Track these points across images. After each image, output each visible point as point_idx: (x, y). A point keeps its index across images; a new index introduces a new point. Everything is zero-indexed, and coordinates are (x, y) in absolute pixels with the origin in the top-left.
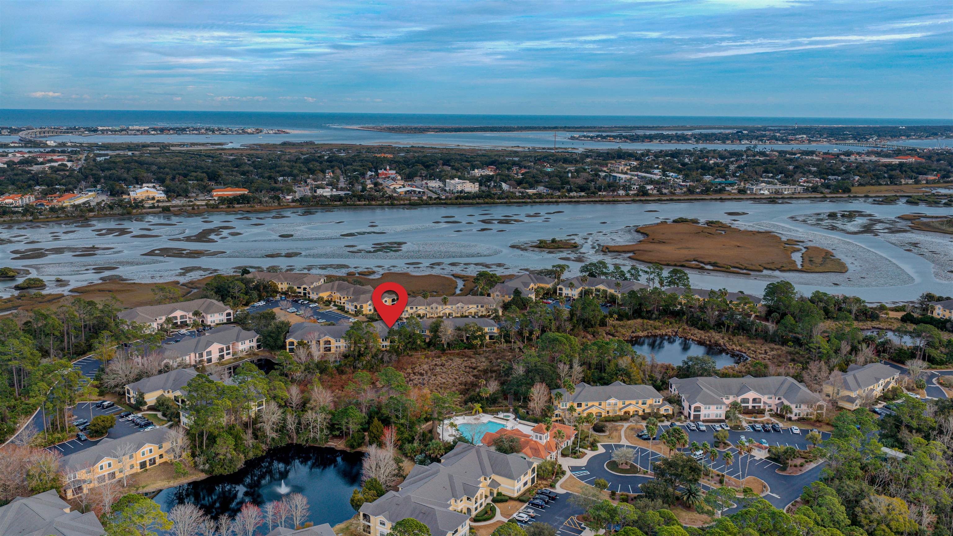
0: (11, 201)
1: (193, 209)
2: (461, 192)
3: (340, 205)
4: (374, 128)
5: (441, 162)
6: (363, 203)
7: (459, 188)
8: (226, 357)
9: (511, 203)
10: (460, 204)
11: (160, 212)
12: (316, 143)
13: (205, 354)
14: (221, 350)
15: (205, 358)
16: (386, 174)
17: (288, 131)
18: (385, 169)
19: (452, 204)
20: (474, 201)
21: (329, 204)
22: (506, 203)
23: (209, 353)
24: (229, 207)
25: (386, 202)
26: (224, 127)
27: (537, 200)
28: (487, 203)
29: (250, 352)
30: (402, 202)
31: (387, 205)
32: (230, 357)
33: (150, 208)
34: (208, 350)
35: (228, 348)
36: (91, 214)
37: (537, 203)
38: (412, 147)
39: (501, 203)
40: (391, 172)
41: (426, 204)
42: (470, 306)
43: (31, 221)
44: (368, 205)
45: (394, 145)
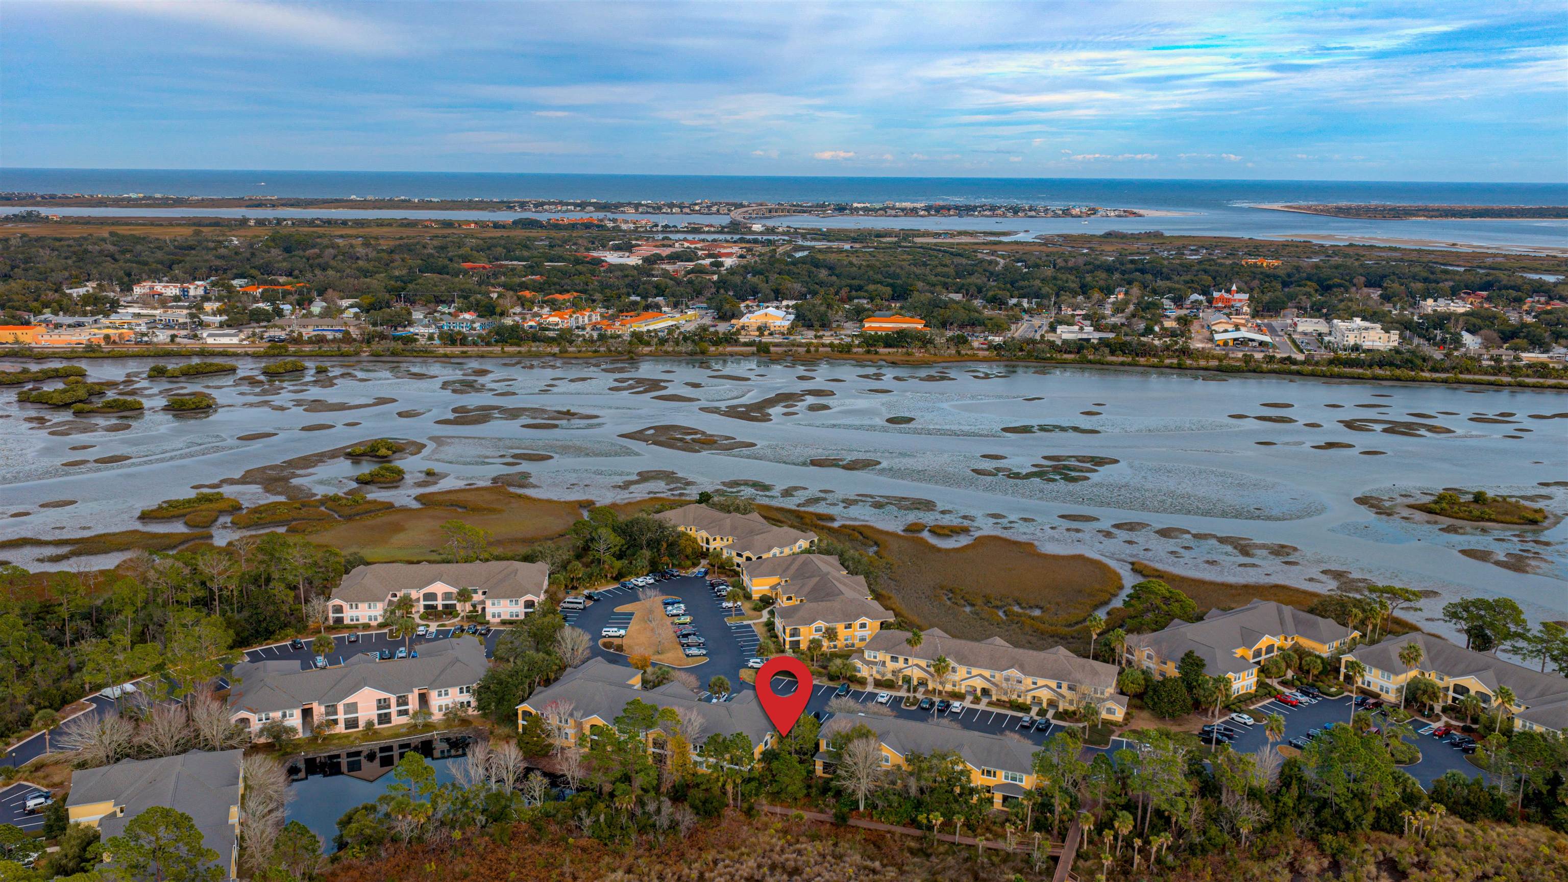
0: (556, 319)
1: (808, 351)
2: (1356, 348)
3: (1073, 362)
4: (1309, 208)
5: (1362, 279)
6: (1121, 359)
7: (1351, 340)
8: (397, 720)
9: (1458, 382)
10: (1332, 376)
11: (753, 354)
12: (1167, 234)
13: (341, 707)
14: (383, 704)
15: (341, 716)
16: (1229, 300)
17: (1142, 212)
18: (1228, 291)
19: (1313, 374)
20: (1368, 373)
21: (1051, 358)
22: (1445, 381)
23: (352, 707)
24: (868, 352)
25: (1167, 361)
26: (1040, 204)
27: (1528, 380)
28: (1398, 379)
29: (453, 716)
30: (1202, 363)
31: (1170, 367)
32: (404, 720)
33: (746, 344)
34: (349, 700)
35: (402, 701)
36: (647, 349)
37: (1527, 386)
38: (1351, 245)
39: (1433, 381)
40: (1238, 296)
41: (1254, 371)
42: (1041, 682)
43: (554, 355)
44: (1129, 365)
45: (1315, 242)
